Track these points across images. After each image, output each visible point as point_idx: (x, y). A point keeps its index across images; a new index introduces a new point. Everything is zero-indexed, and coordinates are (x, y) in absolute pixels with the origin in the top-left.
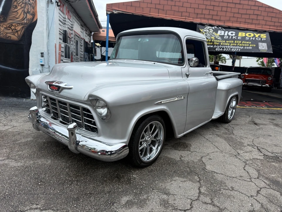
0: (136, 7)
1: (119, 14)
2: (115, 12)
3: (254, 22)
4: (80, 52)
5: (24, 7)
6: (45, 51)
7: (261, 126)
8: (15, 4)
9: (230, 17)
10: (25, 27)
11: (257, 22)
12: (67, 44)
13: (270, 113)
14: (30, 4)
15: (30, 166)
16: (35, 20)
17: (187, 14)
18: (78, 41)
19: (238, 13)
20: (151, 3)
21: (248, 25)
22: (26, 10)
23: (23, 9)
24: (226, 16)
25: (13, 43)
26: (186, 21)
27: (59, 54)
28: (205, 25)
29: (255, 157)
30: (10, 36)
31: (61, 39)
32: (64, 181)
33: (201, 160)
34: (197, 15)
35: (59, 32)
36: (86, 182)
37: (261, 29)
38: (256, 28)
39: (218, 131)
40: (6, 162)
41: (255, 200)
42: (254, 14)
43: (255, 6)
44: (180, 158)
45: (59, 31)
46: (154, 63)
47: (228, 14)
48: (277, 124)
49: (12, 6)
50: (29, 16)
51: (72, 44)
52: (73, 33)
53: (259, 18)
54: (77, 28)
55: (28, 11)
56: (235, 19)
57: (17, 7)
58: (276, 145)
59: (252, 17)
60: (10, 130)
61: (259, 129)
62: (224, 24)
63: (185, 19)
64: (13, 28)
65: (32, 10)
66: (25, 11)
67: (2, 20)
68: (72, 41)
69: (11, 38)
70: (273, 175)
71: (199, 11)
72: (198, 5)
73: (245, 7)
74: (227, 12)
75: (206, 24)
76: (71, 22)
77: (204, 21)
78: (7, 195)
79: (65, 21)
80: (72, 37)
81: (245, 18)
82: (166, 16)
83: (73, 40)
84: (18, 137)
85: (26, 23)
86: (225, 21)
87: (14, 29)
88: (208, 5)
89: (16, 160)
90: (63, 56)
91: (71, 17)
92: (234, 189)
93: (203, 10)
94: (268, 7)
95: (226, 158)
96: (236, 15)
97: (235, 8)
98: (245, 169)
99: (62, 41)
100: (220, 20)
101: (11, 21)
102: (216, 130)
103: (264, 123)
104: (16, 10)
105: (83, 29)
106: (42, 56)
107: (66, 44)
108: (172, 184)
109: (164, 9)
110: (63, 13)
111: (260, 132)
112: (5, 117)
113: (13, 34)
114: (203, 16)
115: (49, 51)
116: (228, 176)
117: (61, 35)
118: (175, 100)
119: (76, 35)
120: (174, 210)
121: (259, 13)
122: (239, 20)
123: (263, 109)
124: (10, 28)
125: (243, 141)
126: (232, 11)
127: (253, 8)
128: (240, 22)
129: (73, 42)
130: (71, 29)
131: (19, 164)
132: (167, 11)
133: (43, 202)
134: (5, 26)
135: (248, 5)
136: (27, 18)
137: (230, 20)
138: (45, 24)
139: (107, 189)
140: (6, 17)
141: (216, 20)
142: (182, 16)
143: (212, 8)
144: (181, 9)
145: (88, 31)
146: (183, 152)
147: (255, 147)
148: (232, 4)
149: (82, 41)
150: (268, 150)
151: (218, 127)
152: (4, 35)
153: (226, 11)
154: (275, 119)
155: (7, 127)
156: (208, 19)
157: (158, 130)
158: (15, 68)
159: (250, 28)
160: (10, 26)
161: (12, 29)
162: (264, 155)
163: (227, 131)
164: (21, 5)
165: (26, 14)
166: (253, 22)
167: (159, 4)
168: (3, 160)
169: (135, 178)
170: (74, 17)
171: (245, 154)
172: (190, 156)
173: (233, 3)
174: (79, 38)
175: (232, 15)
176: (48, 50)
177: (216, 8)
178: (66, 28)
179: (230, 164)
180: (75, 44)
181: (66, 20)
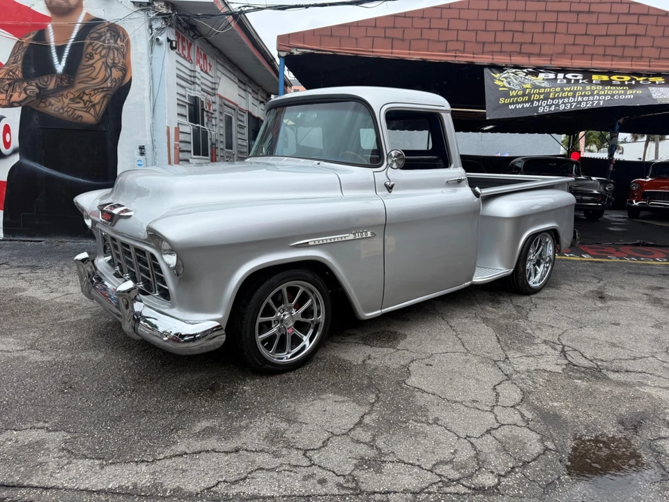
0: (340, 37)
1: (305, 55)
2: (296, 52)
3: (628, 52)
4: (237, 141)
5: (106, 56)
6: (147, 142)
7: (610, 303)
8: (90, 50)
9: (565, 45)
10: (109, 96)
11: (637, 53)
12: (201, 126)
13: (664, 275)
14: (117, 49)
15: (63, 363)
16: (127, 80)
17: (460, 46)
18: (231, 118)
19: (586, 34)
20: (375, 27)
21: (613, 62)
22: (110, 61)
23: (104, 60)
24: (554, 43)
25: (85, 129)
26: (457, 62)
27: (175, 148)
28: (504, 67)
29: (543, 366)
30: (81, 116)
31: (185, 116)
32: (111, 389)
33: (406, 367)
34: (482, 45)
35: (176, 102)
36: (147, 393)
37: (648, 68)
38: (634, 68)
39: (494, 310)
40: (25, 354)
41: (469, 444)
42: (628, 33)
43: (629, 14)
44: (364, 361)
45: (178, 99)
46: (319, 164)
47: (560, 39)
48: (659, 300)
49: (84, 56)
50: (116, 74)
51: (216, 125)
52: (217, 99)
53: (641, 42)
54: (229, 89)
55: (114, 63)
56: (580, 50)
57: (92, 56)
58: (613, 345)
59: (620, 41)
60: (58, 300)
61: (601, 308)
62: (549, 62)
63: (455, 56)
64: (86, 98)
65: (121, 61)
66: (109, 64)
67: (65, 84)
68: (216, 118)
69: (84, 120)
70: (555, 404)
71: (489, 37)
72: (484, 22)
73: (603, 19)
74: (557, 35)
75: (506, 66)
76: (212, 77)
77: (500, 60)
78: (4, 404)
79: (195, 77)
80: (214, 111)
81: (605, 46)
82: (410, 54)
83: (217, 116)
84: (65, 313)
85: (111, 87)
86: (552, 55)
87: (87, 101)
88: (509, 21)
89: (42, 352)
90: (190, 152)
91: (211, 66)
92: (440, 423)
93: (497, 33)
94: (665, 14)
95: (468, 365)
96: (579, 40)
97: (577, 23)
98: (494, 389)
99: (186, 121)
100: (540, 55)
101: (82, 86)
102: (491, 309)
103: (628, 295)
104: (91, 62)
105: (245, 90)
106: (142, 154)
107: (198, 125)
108: (312, 405)
109: (405, 37)
110: (190, 60)
111: (597, 316)
112: (59, 276)
113: (86, 111)
114: (497, 47)
115: (155, 143)
116: (444, 399)
117: (185, 106)
118: (347, 239)
119: (225, 105)
120: (286, 447)
121: (640, 30)
122: (588, 50)
123: (652, 265)
124: (81, 98)
125: (537, 333)
126: (569, 32)
127: (623, 19)
128: (592, 56)
129: (218, 120)
130: (213, 91)
131: (46, 358)
132: (412, 41)
133: (57, 419)
134: (71, 96)
135: (611, 13)
136: (113, 76)
137: (564, 51)
138: (147, 87)
139: (180, 406)
140: (74, 78)
141: (529, 55)
142: (446, 51)
143: (518, 27)
144: (445, 36)
145: (259, 93)
146: (377, 349)
147: (557, 347)
148: (568, 13)
149: (243, 116)
150: (584, 354)
151: (500, 303)
152: (70, 113)
153: (555, 33)
154: (663, 288)
155: (54, 295)
156: (510, 54)
157: (312, 301)
158: (91, 179)
159: (618, 69)
160: (80, 95)
161: (83, 100)
162: (570, 363)
163: (515, 312)
164: (101, 52)
165: (110, 68)
166: (625, 55)
167: (394, 27)
168: (22, 350)
169: (245, 392)
170: (220, 67)
171: (522, 360)
172: (388, 357)
173: (570, 11)
174: (234, 110)
175: (570, 40)
176: (153, 141)
177: (528, 27)
178: (197, 92)
179: (468, 378)
180: (222, 124)
181: (197, 75)
